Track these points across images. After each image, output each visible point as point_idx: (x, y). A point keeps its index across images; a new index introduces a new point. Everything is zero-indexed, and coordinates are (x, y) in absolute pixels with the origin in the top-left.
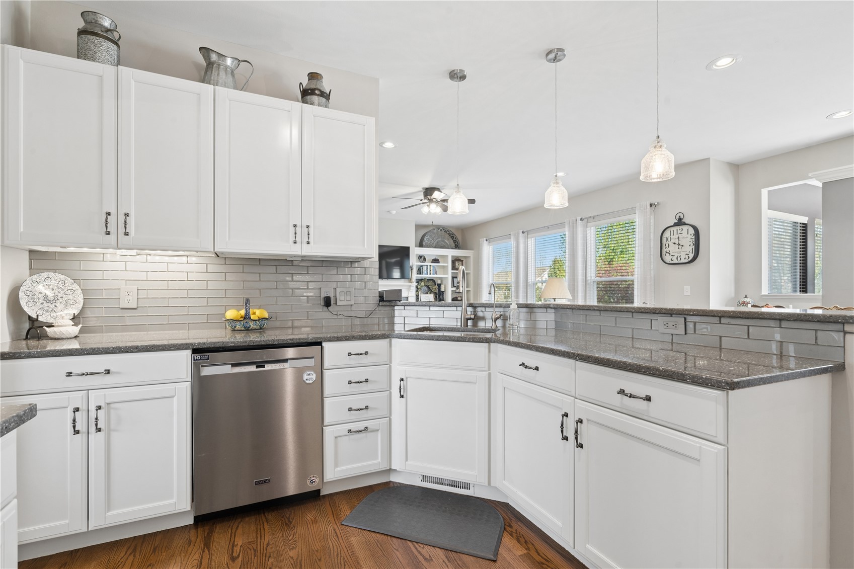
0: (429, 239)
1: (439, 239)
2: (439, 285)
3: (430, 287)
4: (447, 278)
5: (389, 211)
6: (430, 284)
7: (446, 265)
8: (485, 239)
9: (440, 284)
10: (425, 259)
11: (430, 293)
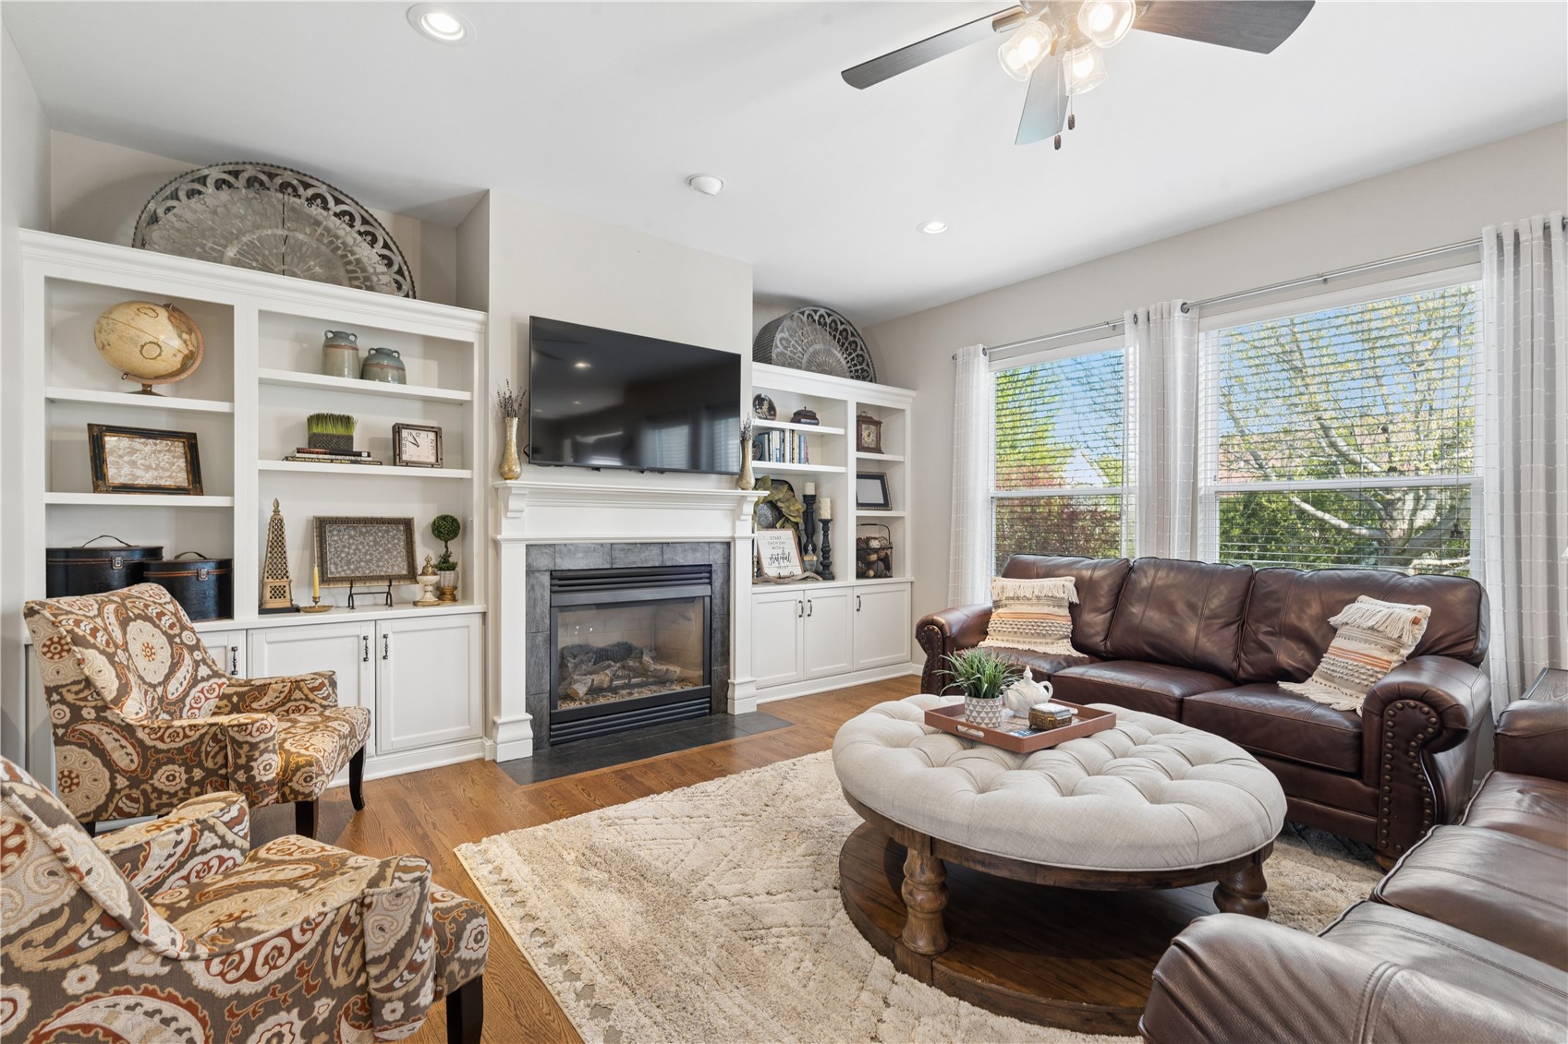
0: (787, 340)
1: (817, 347)
2: (810, 501)
3: (779, 504)
4: (845, 474)
5: (690, 181)
6: (781, 496)
7: (840, 431)
8: (981, 347)
9: (813, 497)
10: (772, 408)
11: (783, 527)
